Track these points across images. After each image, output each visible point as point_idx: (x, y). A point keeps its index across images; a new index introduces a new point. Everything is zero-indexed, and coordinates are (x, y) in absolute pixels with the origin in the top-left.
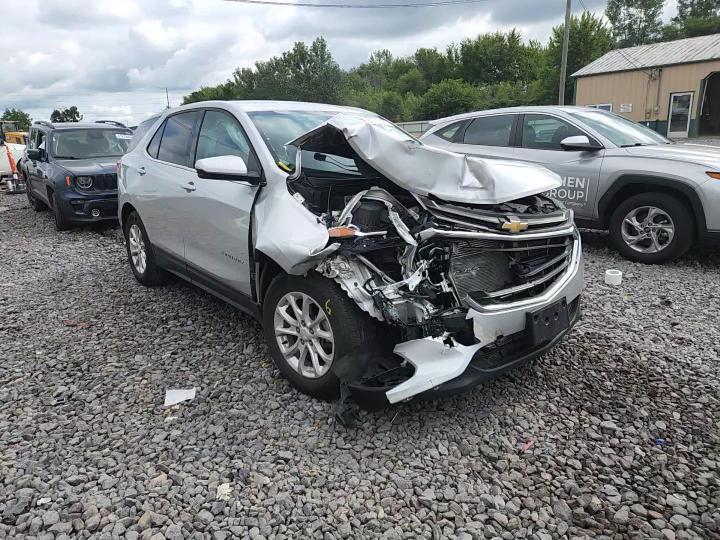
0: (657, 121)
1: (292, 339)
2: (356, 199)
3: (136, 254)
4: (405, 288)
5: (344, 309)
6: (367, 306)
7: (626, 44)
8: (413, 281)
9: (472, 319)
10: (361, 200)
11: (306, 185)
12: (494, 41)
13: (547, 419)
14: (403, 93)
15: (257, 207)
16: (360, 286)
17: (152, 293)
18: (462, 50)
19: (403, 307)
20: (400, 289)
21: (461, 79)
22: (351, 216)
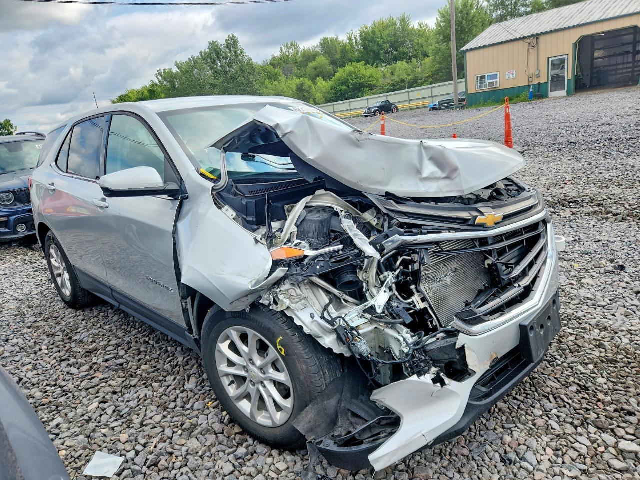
0: (539, 84)
1: (240, 380)
2: (299, 207)
3: (60, 275)
4: (371, 311)
5: (300, 347)
6: (329, 341)
7: (502, 19)
8: (380, 299)
9: (463, 346)
10: (306, 207)
11: (236, 195)
12: (387, 27)
13: (554, 445)
14: (313, 79)
15: (179, 225)
16: (317, 318)
17: (80, 318)
18: (361, 36)
19: (373, 335)
20: (365, 311)
21: (363, 63)
22: (296, 229)
